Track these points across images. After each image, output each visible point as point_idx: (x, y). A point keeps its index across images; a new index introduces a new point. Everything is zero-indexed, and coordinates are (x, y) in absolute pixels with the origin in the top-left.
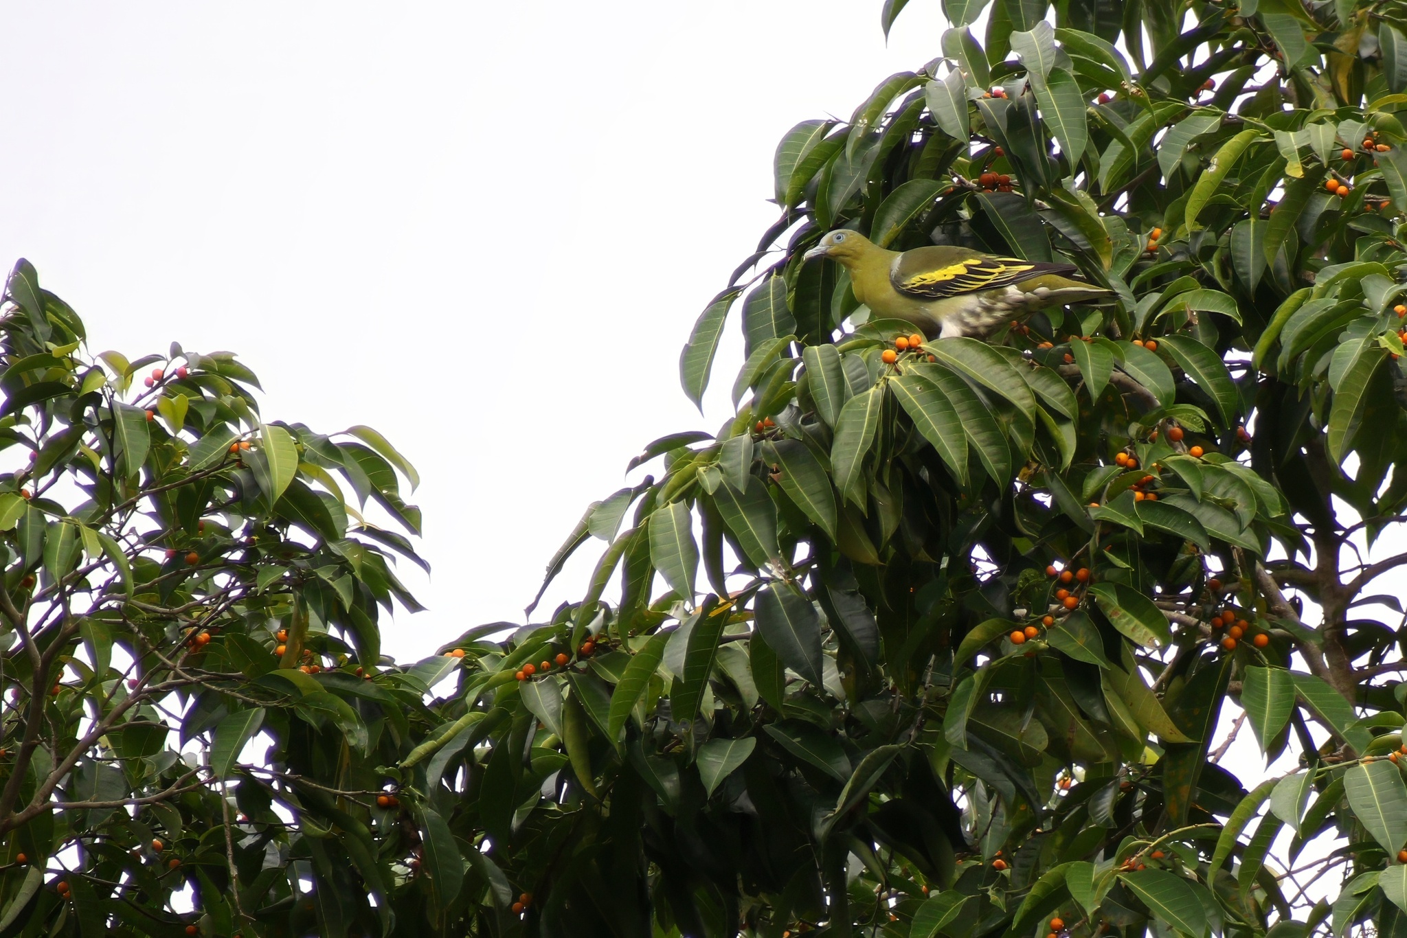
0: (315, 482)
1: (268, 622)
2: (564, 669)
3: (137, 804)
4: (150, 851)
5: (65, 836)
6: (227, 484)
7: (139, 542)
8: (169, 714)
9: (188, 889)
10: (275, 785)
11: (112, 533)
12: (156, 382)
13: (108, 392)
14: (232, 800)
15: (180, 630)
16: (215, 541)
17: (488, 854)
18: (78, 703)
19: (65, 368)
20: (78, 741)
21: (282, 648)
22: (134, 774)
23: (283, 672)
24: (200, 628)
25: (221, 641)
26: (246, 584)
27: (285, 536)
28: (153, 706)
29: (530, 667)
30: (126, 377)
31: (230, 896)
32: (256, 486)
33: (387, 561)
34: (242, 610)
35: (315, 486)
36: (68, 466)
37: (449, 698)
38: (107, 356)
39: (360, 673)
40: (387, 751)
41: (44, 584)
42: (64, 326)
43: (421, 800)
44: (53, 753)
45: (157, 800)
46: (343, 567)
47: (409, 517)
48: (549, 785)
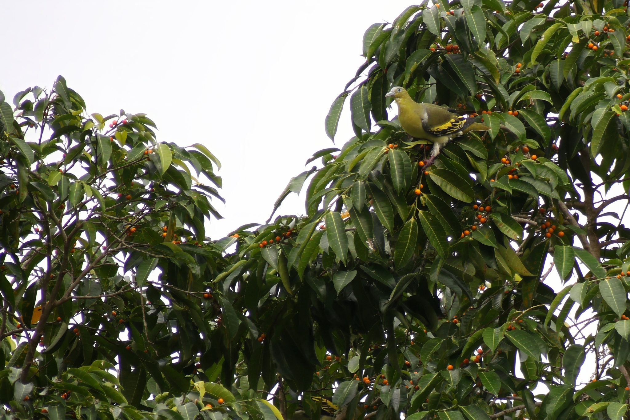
0: (179, 166)
1: (160, 223)
2: (279, 242)
3: (106, 297)
4: (111, 316)
5: (77, 310)
6: (143, 167)
7: (107, 191)
8: (119, 261)
9: (126, 331)
10: (162, 289)
11: (96, 187)
12: (114, 126)
13: (95, 130)
14: (145, 295)
15: (124, 227)
16: (138, 190)
17: (248, 317)
18: (82, 256)
19: (77, 120)
20: (82, 271)
21: (165, 234)
22: (105, 285)
23: (165, 243)
24: (132, 225)
25: (140, 231)
26: (151, 207)
27: (167, 188)
28: (112, 257)
29: (265, 242)
30: (102, 123)
31: (144, 334)
32: (155, 168)
33: (208, 198)
34: (149, 218)
35: (179, 168)
36: (78, 159)
37: (233, 254)
38: (95, 115)
39: (197, 244)
40: (207, 275)
41: (68, 207)
42: (77, 103)
43: (222, 295)
44: (72, 276)
45: (114, 295)
46: (190, 201)
47: (217, 180)
48: (273, 290)
